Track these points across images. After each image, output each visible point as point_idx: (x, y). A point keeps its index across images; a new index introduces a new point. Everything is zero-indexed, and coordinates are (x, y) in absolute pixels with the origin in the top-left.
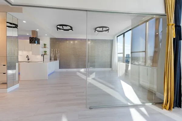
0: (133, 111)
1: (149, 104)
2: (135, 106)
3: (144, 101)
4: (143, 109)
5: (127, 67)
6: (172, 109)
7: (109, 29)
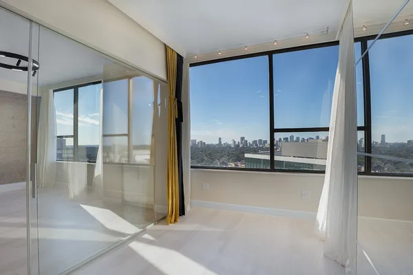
0: (134, 245)
1: (151, 226)
2: (135, 237)
3: (142, 225)
4: (146, 236)
5: (91, 170)
6: (178, 220)
7: (37, 68)
